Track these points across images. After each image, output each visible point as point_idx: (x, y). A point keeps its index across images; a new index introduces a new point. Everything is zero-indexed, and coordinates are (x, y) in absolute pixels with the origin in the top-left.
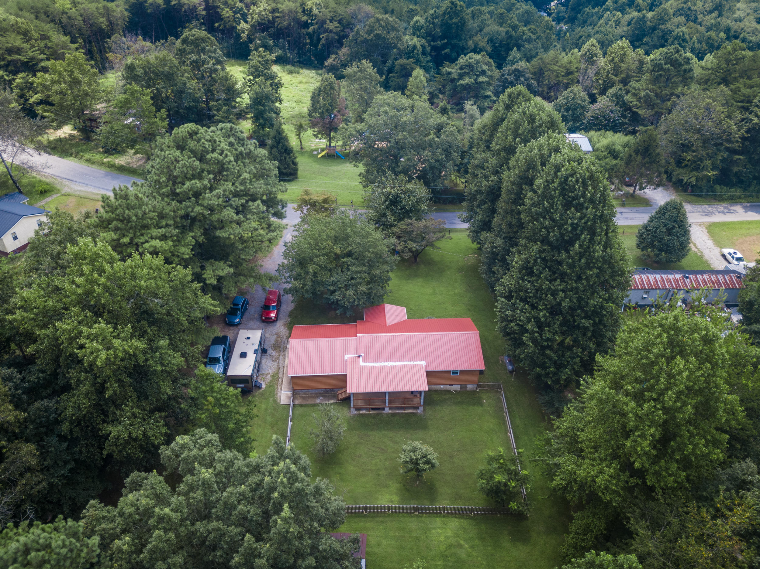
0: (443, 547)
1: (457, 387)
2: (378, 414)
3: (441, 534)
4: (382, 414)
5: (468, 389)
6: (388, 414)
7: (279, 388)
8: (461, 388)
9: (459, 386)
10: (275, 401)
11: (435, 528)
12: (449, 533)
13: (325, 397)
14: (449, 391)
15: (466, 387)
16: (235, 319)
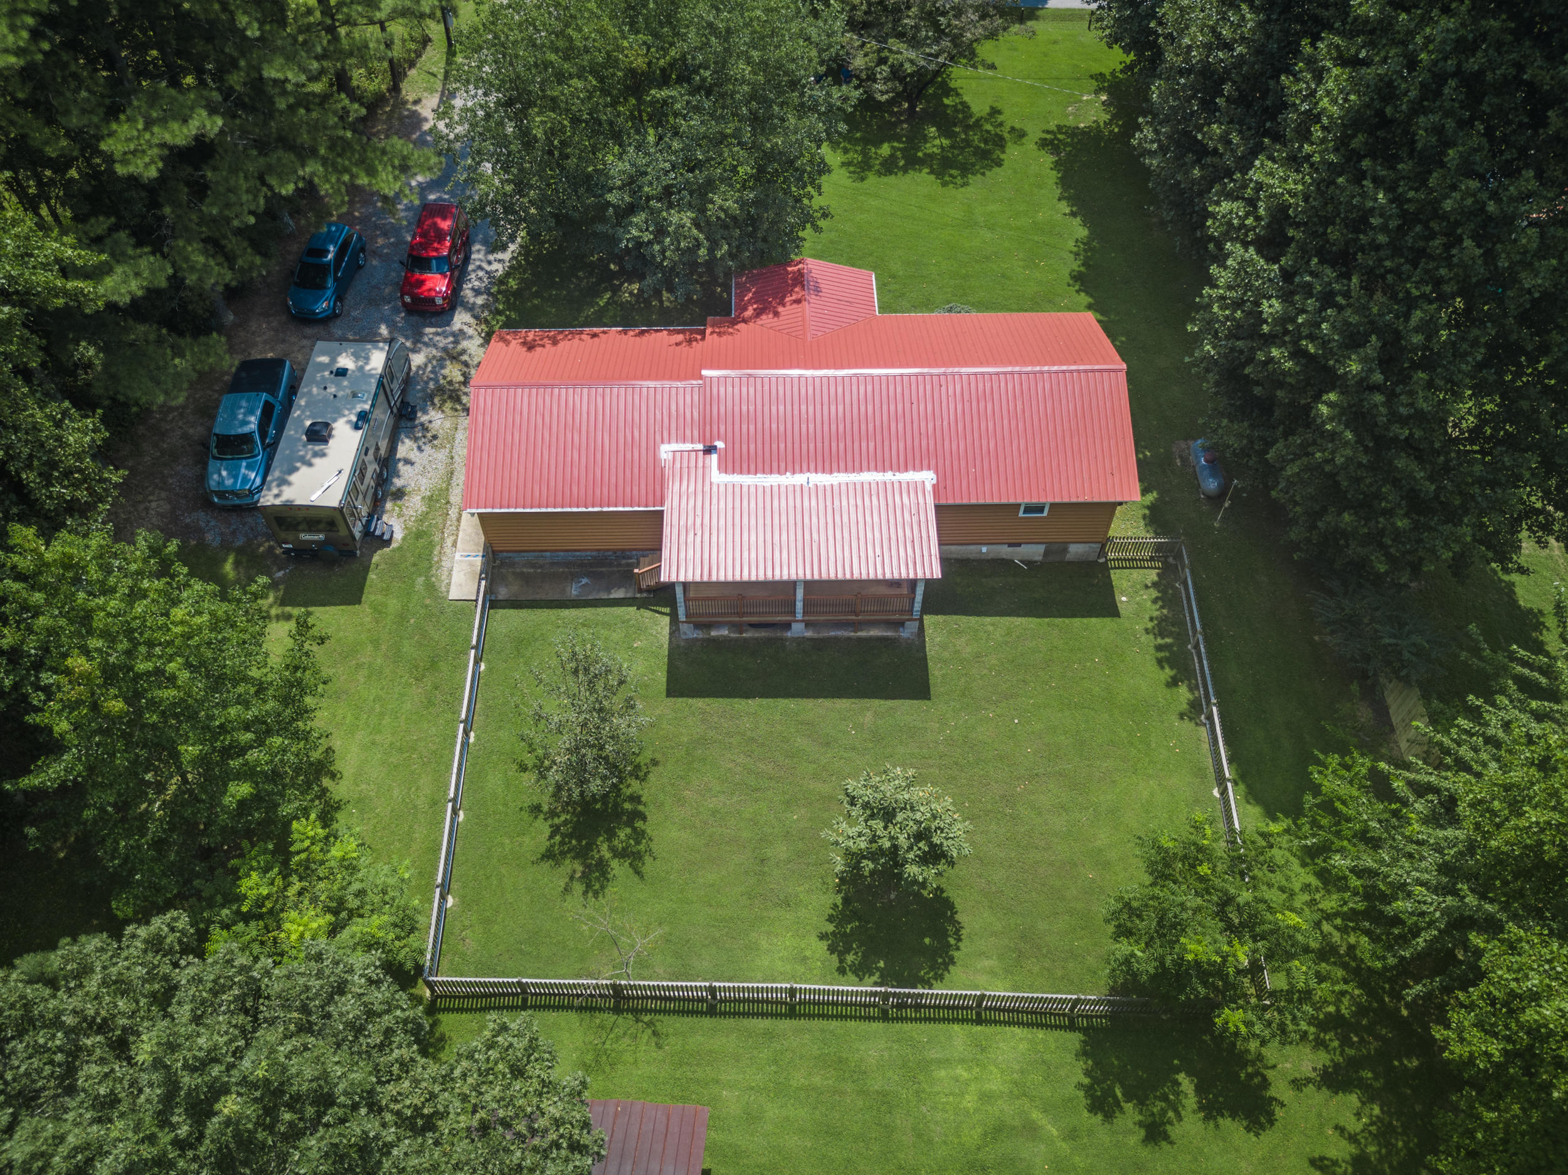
0: (972, 1136)
1: (1035, 552)
2: (769, 641)
3: (967, 1083)
4: (783, 640)
5: (1069, 557)
6: (801, 641)
7: (449, 542)
8: (1046, 553)
9: (1041, 549)
10: (431, 588)
11: (946, 1062)
12: (995, 1083)
13: (595, 576)
14: (1005, 564)
15: (1065, 550)
16: (317, 301)
